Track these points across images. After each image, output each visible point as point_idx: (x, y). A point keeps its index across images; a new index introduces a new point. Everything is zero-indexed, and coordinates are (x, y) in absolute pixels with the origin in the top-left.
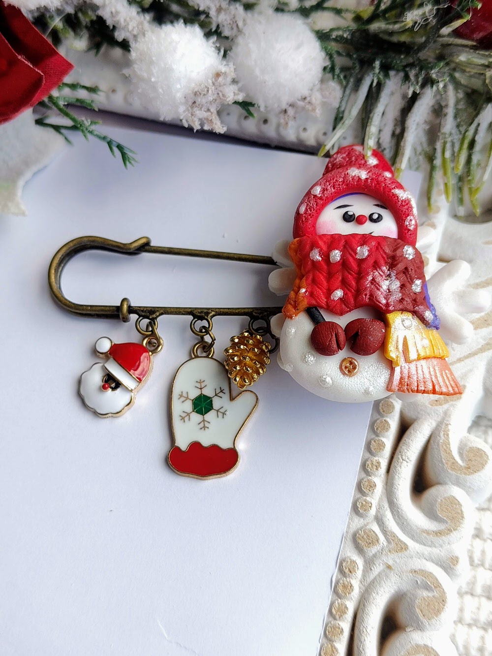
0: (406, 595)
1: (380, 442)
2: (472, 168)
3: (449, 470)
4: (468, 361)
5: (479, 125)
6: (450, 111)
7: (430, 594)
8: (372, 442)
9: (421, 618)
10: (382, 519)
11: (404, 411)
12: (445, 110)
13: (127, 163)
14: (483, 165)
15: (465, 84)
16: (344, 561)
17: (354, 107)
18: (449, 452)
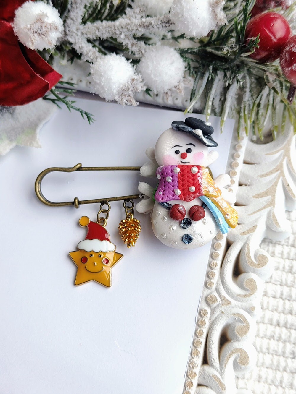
0: (231, 325)
1: (217, 254)
2: (259, 117)
3: (250, 266)
4: (258, 213)
5: (262, 95)
6: (248, 90)
7: (242, 325)
8: (213, 253)
9: (238, 336)
10: (218, 290)
11: (228, 238)
12: (245, 90)
13: (90, 121)
14: (264, 115)
15: (255, 74)
16: (201, 310)
17: (201, 89)
18: (250, 258)
